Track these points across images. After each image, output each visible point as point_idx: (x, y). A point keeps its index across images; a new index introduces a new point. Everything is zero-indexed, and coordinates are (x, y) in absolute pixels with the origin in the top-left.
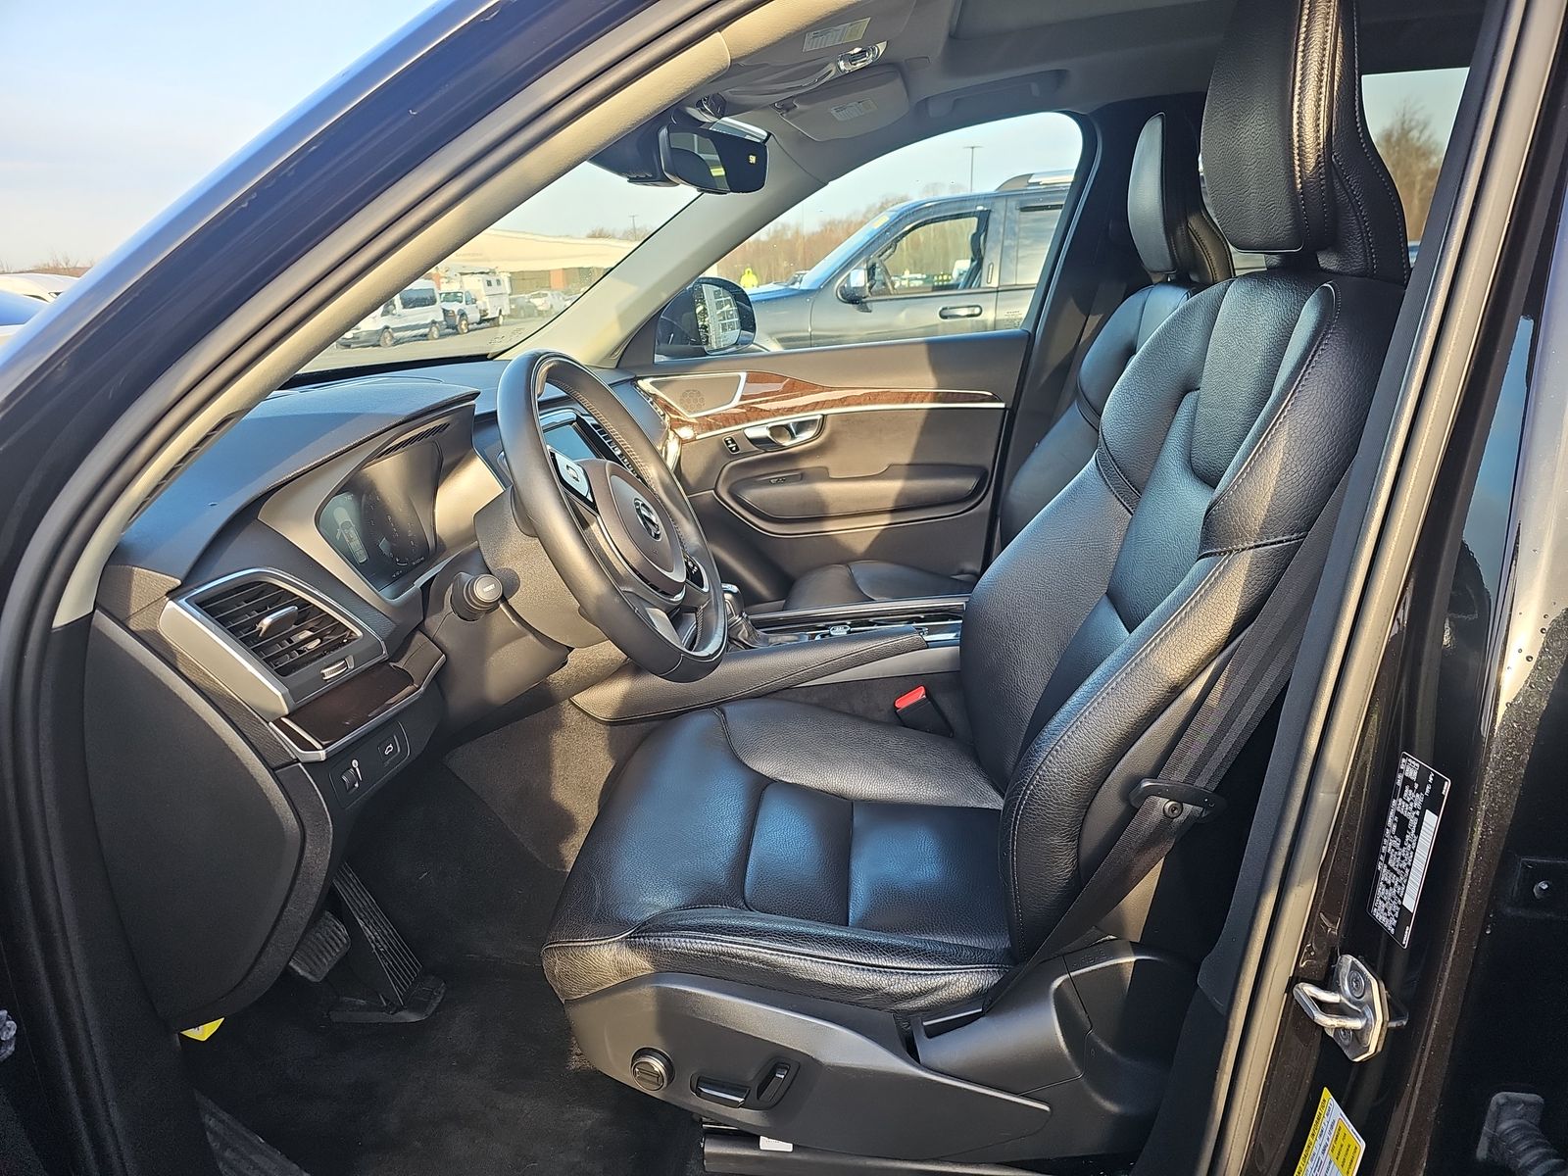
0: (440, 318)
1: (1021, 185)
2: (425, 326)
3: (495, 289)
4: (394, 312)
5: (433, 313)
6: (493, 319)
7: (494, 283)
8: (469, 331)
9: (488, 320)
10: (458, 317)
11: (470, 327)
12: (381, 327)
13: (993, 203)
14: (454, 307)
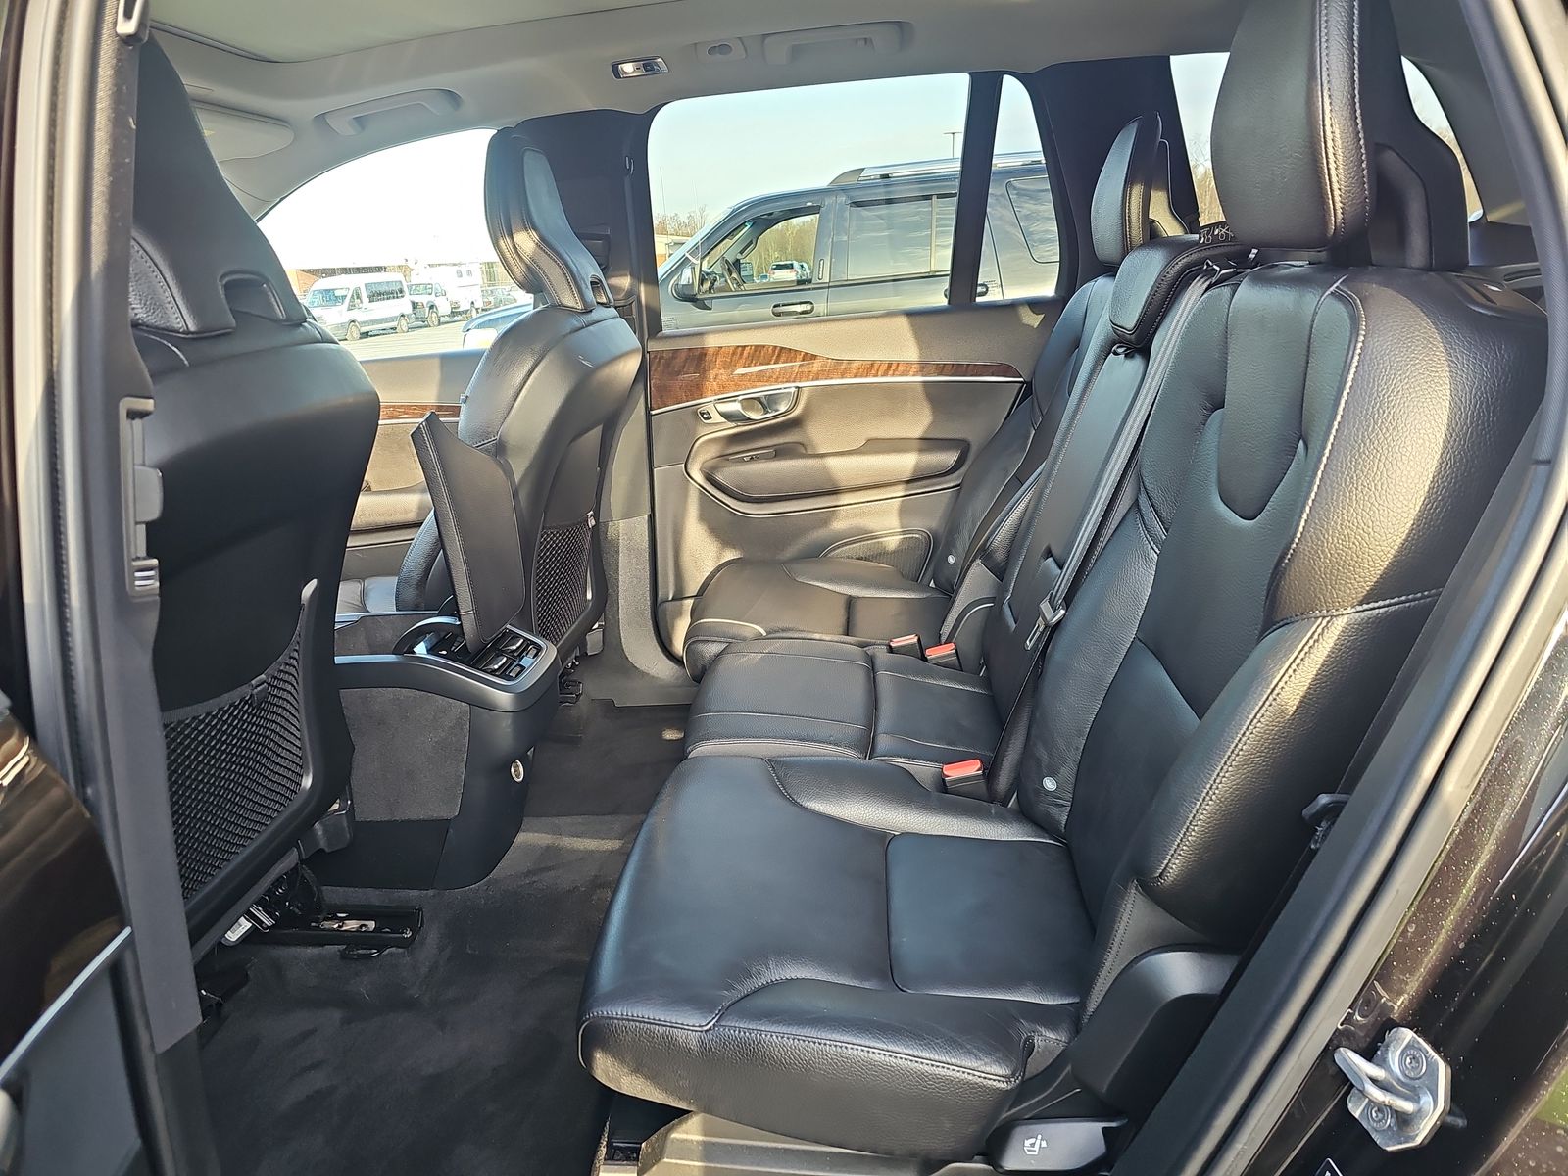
0: (408, 310)
1: (852, 181)
2: (392, 319)
3: (466, 280)
4: (360, 305)
5: (403, 305)
6: (466, 312)
7: (464, 274)
8: (440, 324)
9: (460, 313)
10: (428, 309)
11: (442, 319)
12: (347, 320)
13: (823, 200)
14: (423, 299)
